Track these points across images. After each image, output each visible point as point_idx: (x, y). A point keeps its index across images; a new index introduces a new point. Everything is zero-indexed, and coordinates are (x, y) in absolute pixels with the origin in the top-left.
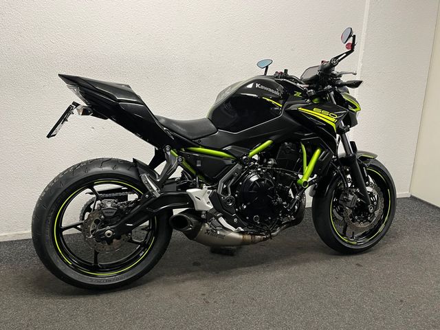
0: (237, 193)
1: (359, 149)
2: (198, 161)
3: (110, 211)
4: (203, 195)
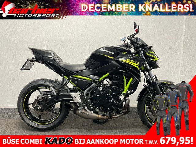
0: (93, 96)
1: (158, 79)
2: (76, 81)
3: (41, 99)
4: (77, 96)
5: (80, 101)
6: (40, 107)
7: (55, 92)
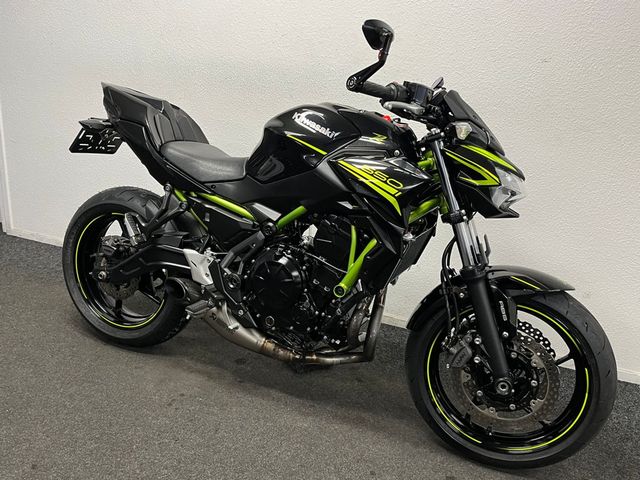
0: (247, 274)
2: (207, 214)
3: (109, 249)
4: (202, 262)
5: (210, 281)
6: (104, 273)
7: (136, 235)
